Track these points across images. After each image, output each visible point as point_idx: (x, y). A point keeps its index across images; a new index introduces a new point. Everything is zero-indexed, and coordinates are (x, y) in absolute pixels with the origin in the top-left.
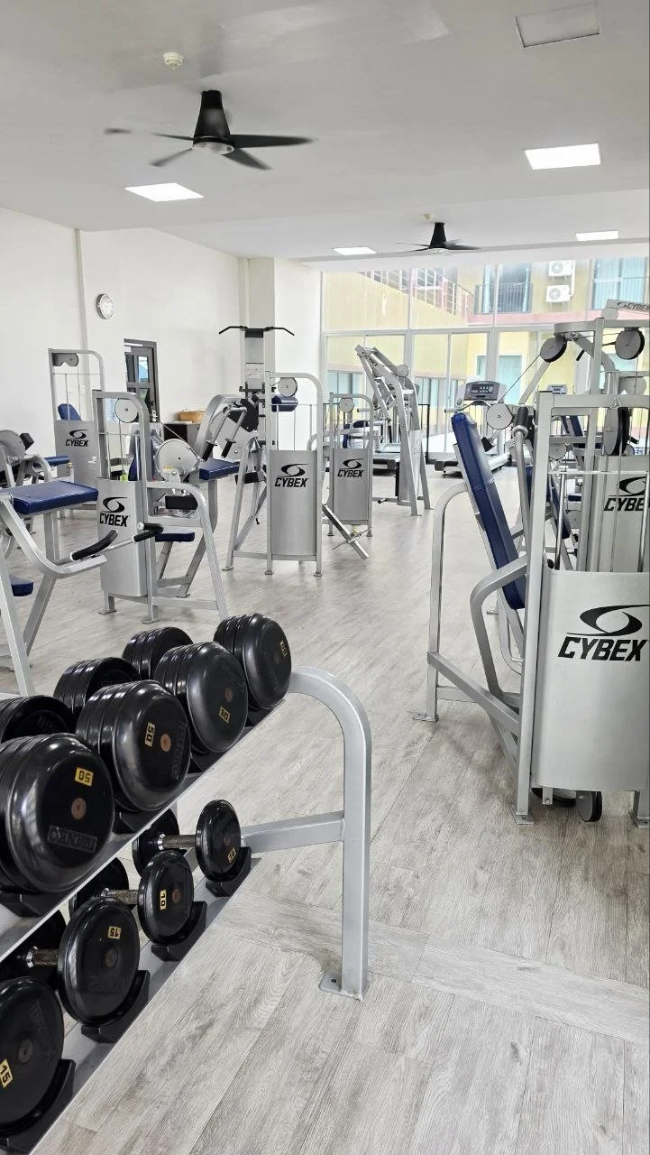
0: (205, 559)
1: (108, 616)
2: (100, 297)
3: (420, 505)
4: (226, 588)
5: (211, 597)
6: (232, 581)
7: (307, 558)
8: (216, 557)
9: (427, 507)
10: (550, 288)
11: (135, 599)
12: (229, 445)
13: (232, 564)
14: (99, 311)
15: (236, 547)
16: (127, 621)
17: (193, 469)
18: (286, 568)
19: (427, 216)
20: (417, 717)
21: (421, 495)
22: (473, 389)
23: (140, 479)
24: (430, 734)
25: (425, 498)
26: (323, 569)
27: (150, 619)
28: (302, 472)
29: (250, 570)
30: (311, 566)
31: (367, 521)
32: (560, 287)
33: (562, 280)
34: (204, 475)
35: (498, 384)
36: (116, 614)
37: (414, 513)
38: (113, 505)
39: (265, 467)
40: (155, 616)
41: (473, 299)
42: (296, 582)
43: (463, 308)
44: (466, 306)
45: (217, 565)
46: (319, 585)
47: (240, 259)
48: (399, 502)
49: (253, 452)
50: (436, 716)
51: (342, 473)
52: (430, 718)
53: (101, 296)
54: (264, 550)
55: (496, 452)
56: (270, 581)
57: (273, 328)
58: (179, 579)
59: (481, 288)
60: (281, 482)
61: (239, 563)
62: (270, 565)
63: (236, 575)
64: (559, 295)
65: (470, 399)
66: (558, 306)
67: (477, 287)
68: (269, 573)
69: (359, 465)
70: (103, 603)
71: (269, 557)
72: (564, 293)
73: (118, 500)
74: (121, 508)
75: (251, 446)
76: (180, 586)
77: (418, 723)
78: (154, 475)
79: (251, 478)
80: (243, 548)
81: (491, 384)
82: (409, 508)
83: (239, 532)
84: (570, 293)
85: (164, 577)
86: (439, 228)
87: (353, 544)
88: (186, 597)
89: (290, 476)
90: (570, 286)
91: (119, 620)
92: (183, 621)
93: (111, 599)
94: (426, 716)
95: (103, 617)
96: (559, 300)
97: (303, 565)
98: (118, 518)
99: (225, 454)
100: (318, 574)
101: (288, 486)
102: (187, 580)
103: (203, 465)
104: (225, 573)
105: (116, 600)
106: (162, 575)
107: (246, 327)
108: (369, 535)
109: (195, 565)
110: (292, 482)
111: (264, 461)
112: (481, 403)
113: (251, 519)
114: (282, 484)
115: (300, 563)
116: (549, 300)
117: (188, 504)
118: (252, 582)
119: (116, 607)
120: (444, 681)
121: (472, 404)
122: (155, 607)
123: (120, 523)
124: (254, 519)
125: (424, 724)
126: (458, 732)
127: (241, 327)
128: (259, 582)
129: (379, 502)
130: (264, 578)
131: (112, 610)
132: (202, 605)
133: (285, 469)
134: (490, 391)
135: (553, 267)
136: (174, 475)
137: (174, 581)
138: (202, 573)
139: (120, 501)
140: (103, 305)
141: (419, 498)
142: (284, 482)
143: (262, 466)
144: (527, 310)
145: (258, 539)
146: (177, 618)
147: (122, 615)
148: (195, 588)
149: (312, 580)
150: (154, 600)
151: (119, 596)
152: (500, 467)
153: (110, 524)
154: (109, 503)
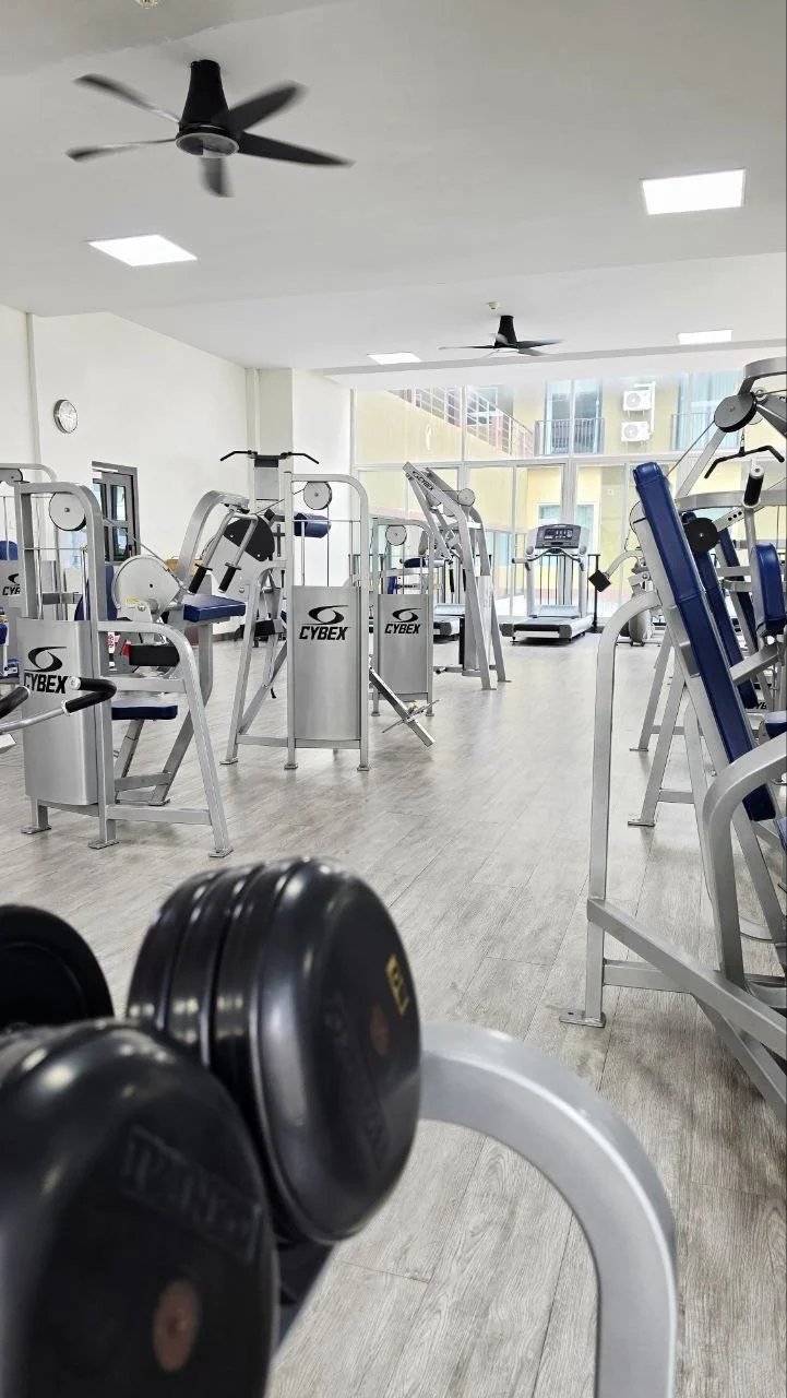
0: (192, 745)
1: (37, 837)
2: (58, 404)
3: (493, 675)
4: (225, 790)
5: (201, 805)
6: (235, 780)
7: (346, 744)
8: (209, 747)
9: (502, 679)
10: (625, 425)
11: (80, 809)
12: (231, 572)
13: (235, 755)
14: (58, 423)
15: (242, 730)
16: (68, 844)
17: (174, 604)
18: (314, 761)
19: (492, 305)
20: (569, 1017)
21: (493, 662)
22: (547, 533)
23: (89, 618)
24: (601, 1056)
25: (499, 667)
26: (371, 761)
27: (102, 841)
28: (339, 618)
29: (262, 763)
30: (352, 756)
31: (426, 695)
32: (638, 424)
33: (639, 415)
34: (191, 613)
35: (580, 528)
36: (50, 832)
37: (486, 686)
38: (45, 660)
39: (284, 616)
40: (112, 835)
41: (533, 438)
42: (328, 780)
43: (521, 446)
44: (525, 446)
45: (210, 755)
46: (365, 785)
47: (247, 369)
48: (464, 672)
49: (267, 592)
50: (603, 1015)
51: (392, 628)
52: (594, 1021)
53: (60, 402)
54: (284, 732)
55: (578, 614)
56: (292, 779)
57: (290, 454)
58: (154, 777)
59: (542, 425)
60: (308, 633)
61: (246, 753)
62: (292, 756)
63: (242, 771)
64: (636, 432)
65: (543, 547)
66: (636, 445)
67: (538, 423)
68: (291, 767)
69: (415, 617)
70: (30, 819)
71: (291, 743)
72: (642, 431)
73: (52, 651)
74: (57, 664)
75: (263, 583)
76: (154, 788)
77: (572, 1031)
78: (112, 613)
79: (263, 631)
80: (251, 731)
81: (570, 528)
82: (479, 679)
83: (246, 707)
84: (649, 431)
85: (129, 774)
86: (506, 324)
87: (412, 724)
88: (164, 804)
89: (322, 624)
90: (649, 423)
91: (55, 843)
92: (159, 843)
93: (42, 811)
94: (583, 1015)
95: (30, 839)
96: (636, 439)
97: (339, 755)
98: (52, 681)
99: (224, 586)
100: (363, 768)
101: (319, 638)
102: (166, 780)
103: (190, 600)
104: (225, 768)
105: (50, 811)
106: (126, 771)
107: (256, 453)
108: (430, 714)
109: (177, 756)
110: (324, 633)
111: (284, 606)
112: (555, 552)
113: (263, 690)
114: (310, 636)
115: (335, 752)
116: (624, 439)
117: (165, 658)
118: (267, 780)
119: (50, 822)
120: (616, 949)
121: (544, 554)
122: (111, 821)
123: (54, 688)
124: (268, 690)
125: (583, 1031)
126: (651, 1046)
127: (249, 452)
128: (274, 781)
129: (438, 672)
130: (284, 774)
131: (43, 827)
132: (188, 817)
133: (314, 613)
134: (569, 536)
135: (628, 398)
136: (141, 610)
137: (145, 781)
138: (188, 771)
139: (57, 653)
140: (63, 415)
141: (491, 667)
142: (314, 632)
143: (279, 612)
144: (598, 450)
145: (276, 718)
146: (146, 839)
147: (59, 834)
148: (178, 791)
149: (354, 777)
150: (109, 811)
151: (54, 805)
152: (584, 633)
153: (39, 690)
154: (39, 657)
